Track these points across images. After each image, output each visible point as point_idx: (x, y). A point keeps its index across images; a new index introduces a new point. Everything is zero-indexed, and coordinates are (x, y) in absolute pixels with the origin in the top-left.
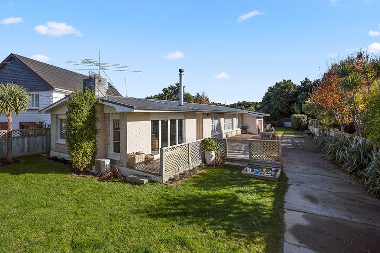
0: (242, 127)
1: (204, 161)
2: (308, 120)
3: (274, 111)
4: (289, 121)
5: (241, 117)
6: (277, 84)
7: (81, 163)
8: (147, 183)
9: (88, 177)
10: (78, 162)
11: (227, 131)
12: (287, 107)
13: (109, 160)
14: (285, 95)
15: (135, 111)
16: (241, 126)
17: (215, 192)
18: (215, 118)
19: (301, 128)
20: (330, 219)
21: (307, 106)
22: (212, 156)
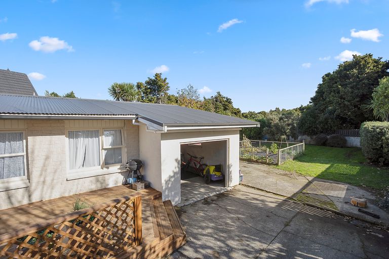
4: (357, 135)
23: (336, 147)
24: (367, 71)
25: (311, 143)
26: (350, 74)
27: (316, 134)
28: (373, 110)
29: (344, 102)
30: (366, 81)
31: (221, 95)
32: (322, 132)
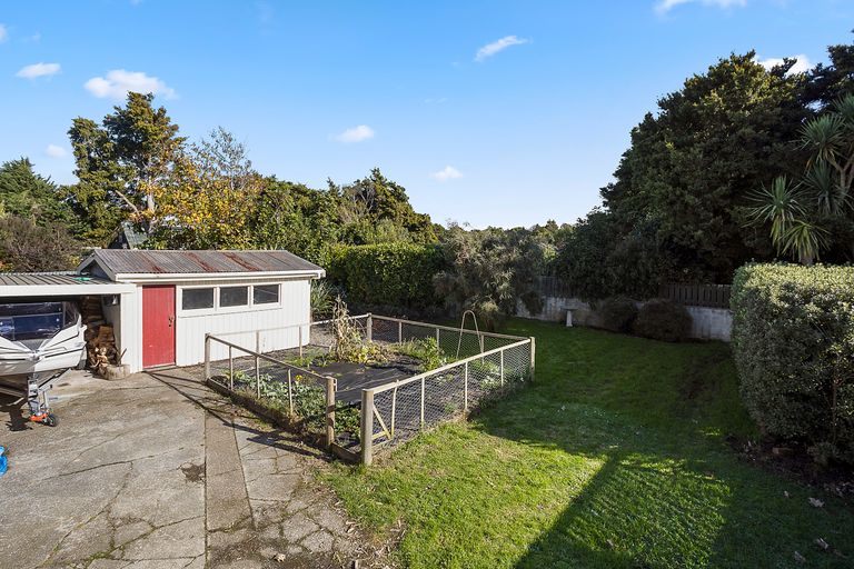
4: (721, 302)
23: (659, 339)
24: (753, 98)
25: (593, 323)
26: (702, 108)
27: (605, 295)
28: (770, 223)
29: (682, 195)
30: (748, 130)
31: (380, 178)
32: (621, 291)
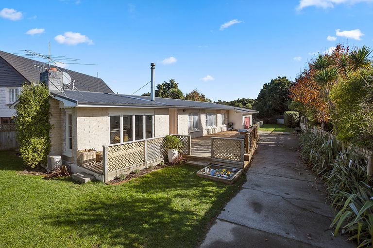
0: (229, 123)
1: (166, 159)
2: (300, 117)
3: (268, 108)
4: (282, 118)
5: (227, 113)
6: (272, 81)
7: (32, 159)
8: (88, 182)
9: (37, 174)
10: (28, 158)
11: (209, 127)
12: (281, 104)
13: (60, 157)
14: (279, 92)
15: (79, 106)
16: (227, 122)
17: (151, 195)
18: (195, 114)
19: (293, 125)
20: (263, 233)
21: (295, 103)
22: (174, 154)
23: (272, 124)
29: (276, 101)
